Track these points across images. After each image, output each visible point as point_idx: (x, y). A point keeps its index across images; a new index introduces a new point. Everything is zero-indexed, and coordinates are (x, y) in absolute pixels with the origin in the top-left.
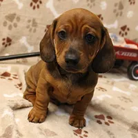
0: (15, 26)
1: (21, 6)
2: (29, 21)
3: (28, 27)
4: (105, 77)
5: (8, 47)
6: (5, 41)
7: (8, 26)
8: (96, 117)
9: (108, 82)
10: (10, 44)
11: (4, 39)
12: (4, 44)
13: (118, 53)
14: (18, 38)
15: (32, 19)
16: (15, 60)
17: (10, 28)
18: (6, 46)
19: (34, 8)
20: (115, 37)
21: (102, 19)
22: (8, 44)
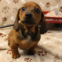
0: (8, 12)
1: (9, 2)
2: (14, 9)
3: (14, 12)
5: (5, 22)
10: (6, 20)
11: (3, 18)
12: (3, 20)
13: (56, 20)
14: (10, 17)
15: (15, 8)
16: (9, 27)
17: (5, 13)
18: (4, 21)
19: (16, 3)
20: (57, 13)
21: (50, 4)
22: (5, 20)
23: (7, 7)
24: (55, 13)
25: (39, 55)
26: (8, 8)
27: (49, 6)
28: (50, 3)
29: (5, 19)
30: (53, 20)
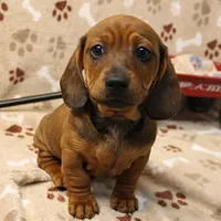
0: (30, 49)
2: (52, 40)
3: (50, 50)
4: (181, 128)
5: (19, 84)
6: (14, 75)
7: (17, 50)
8: (158, 195)
9: (185, 136)
10: (22, 80)
11: (12, 72)
12: (11, 79)
13: (200, 87)
14: (36, 68)
15: (56, 37)
16: (32, 105)
17: (21, 52)
18: (16, 82)
19: (59, 18)
20: (198, 61)
21: (174, 31)
22: (19, 79)
23: (28, 30)
24: (192, 60)
25: (162, 204)
26: (30, 34)
27: (171, 37)
28: (174, 26)
29: (19, 75)
30: (189, 85)
